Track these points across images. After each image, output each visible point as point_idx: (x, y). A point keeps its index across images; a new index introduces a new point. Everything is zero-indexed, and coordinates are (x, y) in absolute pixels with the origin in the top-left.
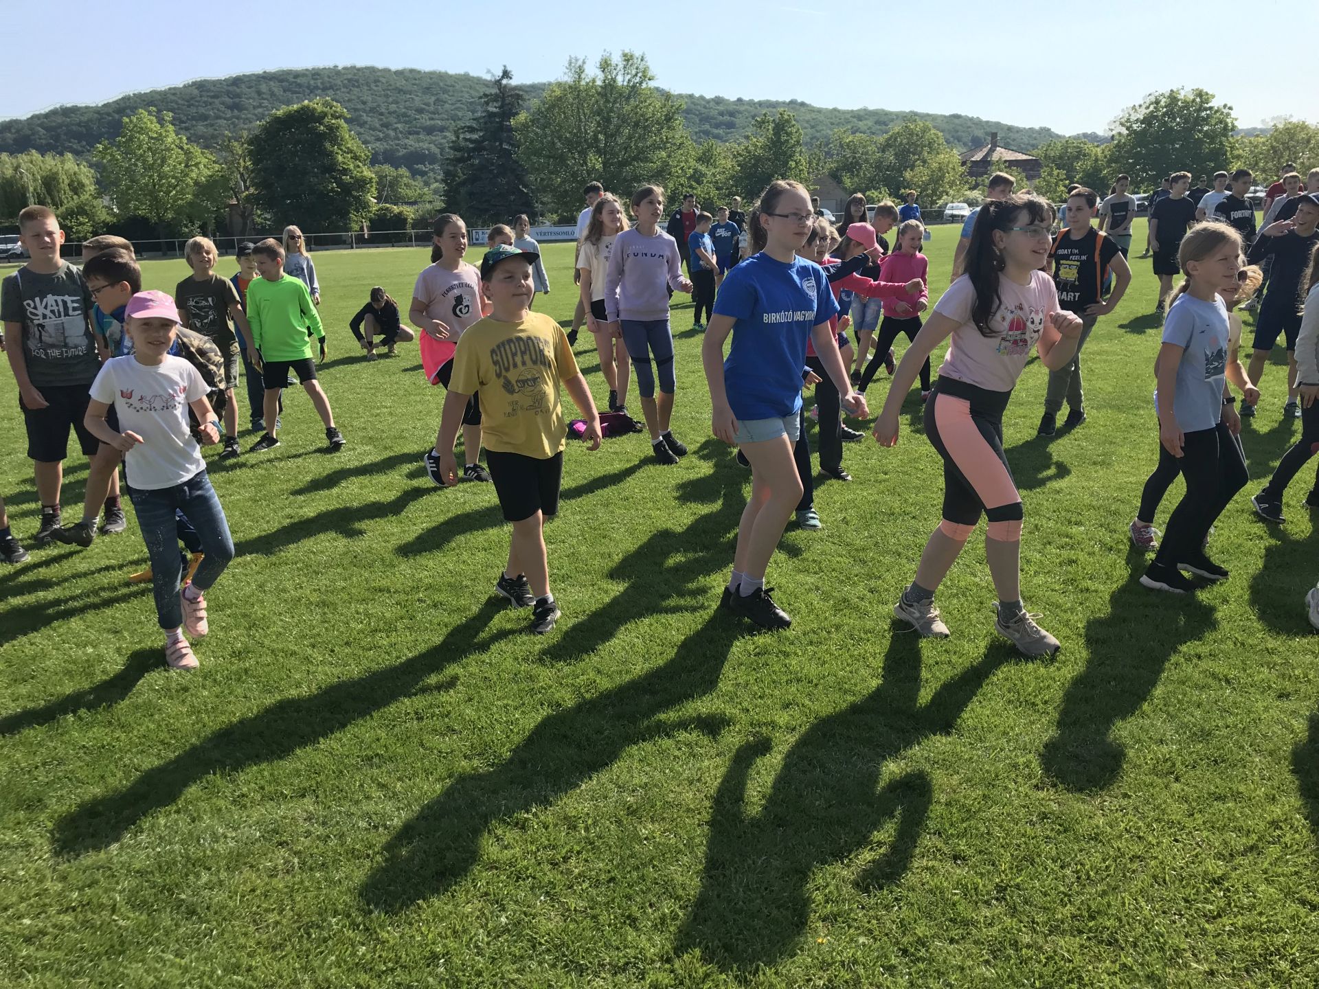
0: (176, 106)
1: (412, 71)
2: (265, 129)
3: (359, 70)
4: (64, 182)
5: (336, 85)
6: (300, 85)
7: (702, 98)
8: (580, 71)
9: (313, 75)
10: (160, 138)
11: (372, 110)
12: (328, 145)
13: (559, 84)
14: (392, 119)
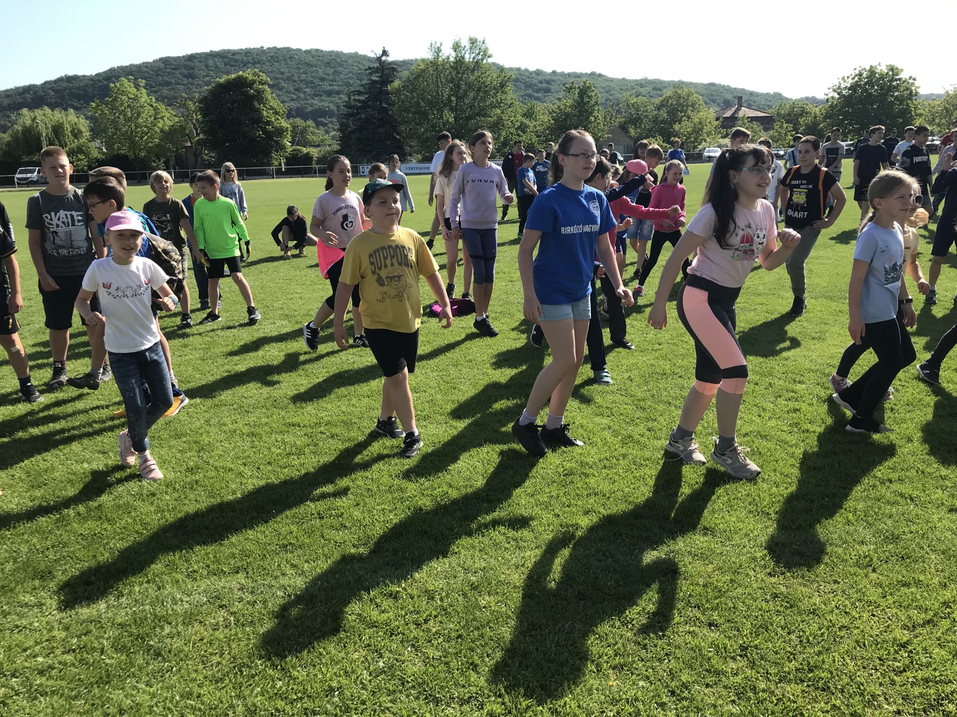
0: (148, 76)
1: (317, 50)
2: (211, 92)
3: (279, 49)
4: (68, 129)
5: (262, 60)
6: (236, 61)
7: (527, 70)
8: (439, 50)
9: (246, 53)
10: (136, 99)
11: (288, 79)
12: (256, 104)
13: (423, 60)
14: (303, 85)
